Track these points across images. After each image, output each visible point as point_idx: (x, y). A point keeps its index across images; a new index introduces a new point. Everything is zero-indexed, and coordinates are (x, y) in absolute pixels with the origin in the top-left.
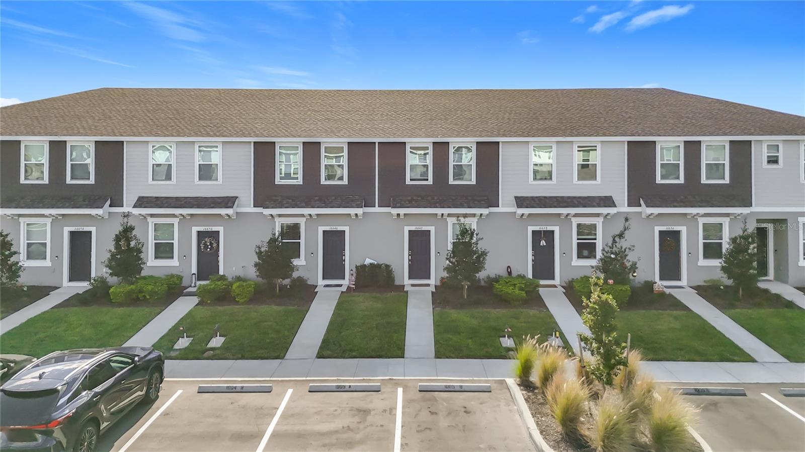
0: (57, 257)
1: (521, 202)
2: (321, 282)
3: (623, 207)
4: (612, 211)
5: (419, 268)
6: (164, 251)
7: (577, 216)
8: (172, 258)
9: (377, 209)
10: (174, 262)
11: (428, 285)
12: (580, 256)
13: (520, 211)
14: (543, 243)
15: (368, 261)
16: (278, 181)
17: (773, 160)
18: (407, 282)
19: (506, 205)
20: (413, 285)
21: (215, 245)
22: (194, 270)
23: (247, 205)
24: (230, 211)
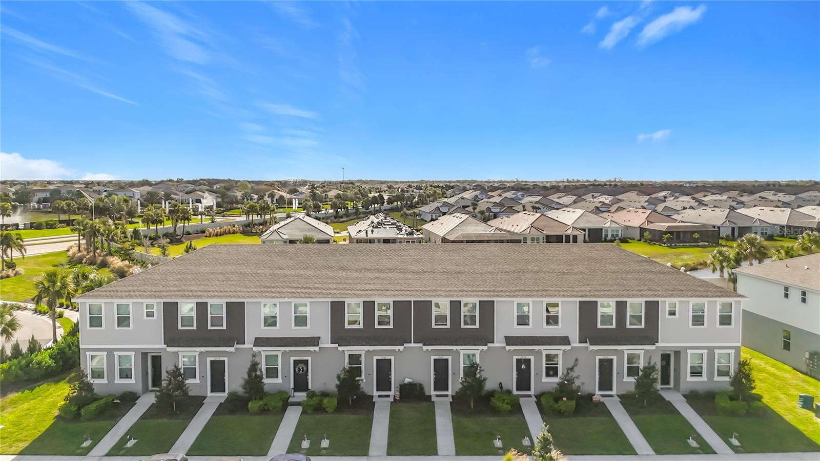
0: (203, 377)
1: (510, 340)
2: (376, 393)
3: (576, 344)
4: (568, 348)
5: (441, 383)
6: (272, 373)
7: (545, 350)
8: (277, 377)
9: (413, 345)
10: (279, 380)
11: (447, 396)
12: (548, 375)
13: (508, 348)
14: (523, 366)
15: (407, 380)
16: (347, 326)
17: (672, 313)
18: (433, 393)
19: (499, 342)
20: (437, 396)
21: (305, 369)
22: (292, 386)
23: (326, 343)
24: (317, 349)
